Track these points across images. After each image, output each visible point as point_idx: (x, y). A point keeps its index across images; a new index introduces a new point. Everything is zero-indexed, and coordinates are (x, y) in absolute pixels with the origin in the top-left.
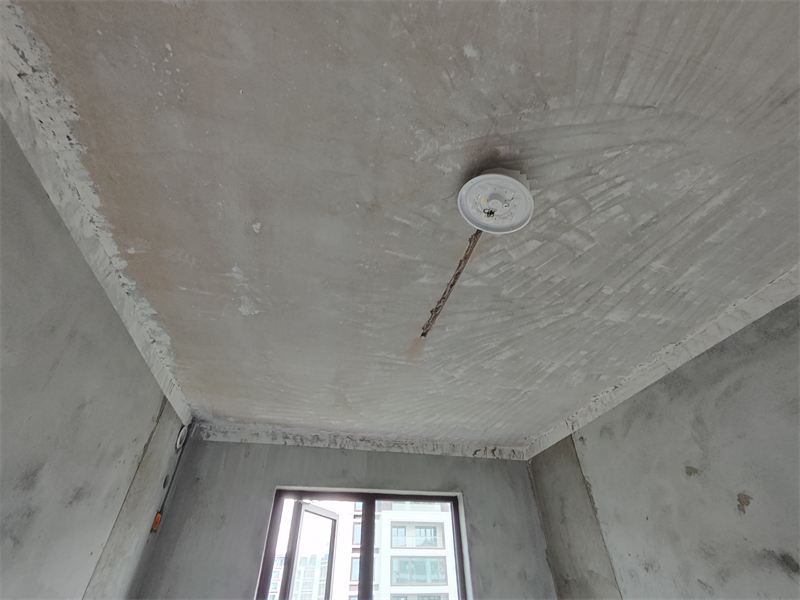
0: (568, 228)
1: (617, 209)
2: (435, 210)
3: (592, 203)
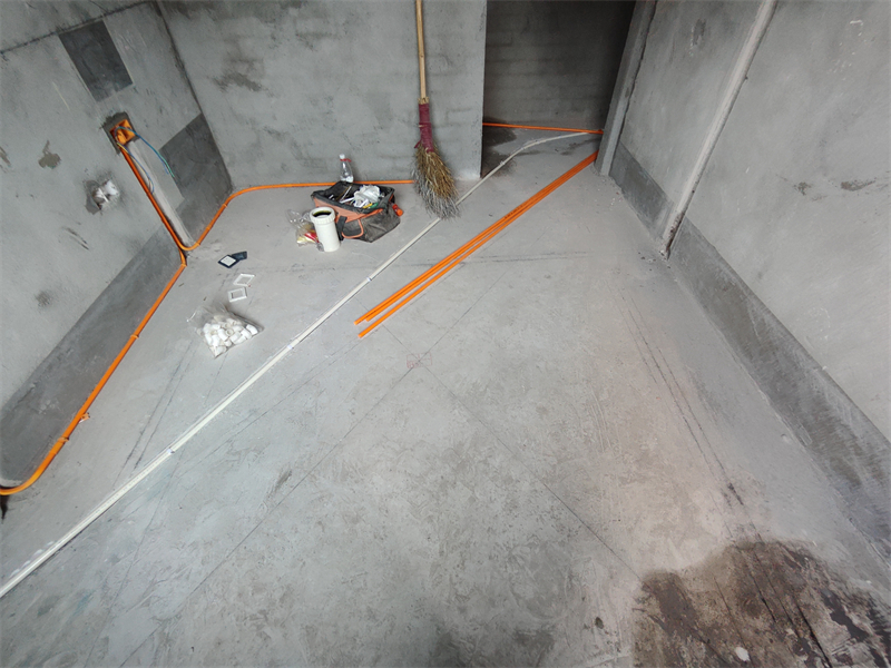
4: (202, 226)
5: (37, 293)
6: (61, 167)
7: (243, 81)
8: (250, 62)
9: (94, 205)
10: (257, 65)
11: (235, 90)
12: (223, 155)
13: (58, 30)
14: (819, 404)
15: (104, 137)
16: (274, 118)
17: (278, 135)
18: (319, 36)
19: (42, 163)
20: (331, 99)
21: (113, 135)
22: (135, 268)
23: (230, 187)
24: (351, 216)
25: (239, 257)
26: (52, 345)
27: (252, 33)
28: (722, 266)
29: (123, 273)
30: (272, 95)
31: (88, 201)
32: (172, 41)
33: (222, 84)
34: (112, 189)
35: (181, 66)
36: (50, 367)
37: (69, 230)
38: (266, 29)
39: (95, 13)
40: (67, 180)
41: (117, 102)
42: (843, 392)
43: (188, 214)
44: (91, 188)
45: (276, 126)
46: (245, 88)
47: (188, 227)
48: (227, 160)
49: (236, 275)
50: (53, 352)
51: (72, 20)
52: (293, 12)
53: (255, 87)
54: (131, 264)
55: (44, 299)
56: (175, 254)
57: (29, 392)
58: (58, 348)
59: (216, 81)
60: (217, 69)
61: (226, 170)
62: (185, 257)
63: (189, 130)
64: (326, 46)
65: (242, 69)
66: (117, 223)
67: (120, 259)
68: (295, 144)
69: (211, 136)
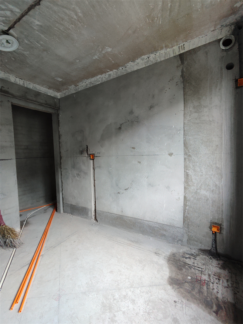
2: (26, 42)
14: (150, 227)
28: (113, 215)
42: (150, 221)
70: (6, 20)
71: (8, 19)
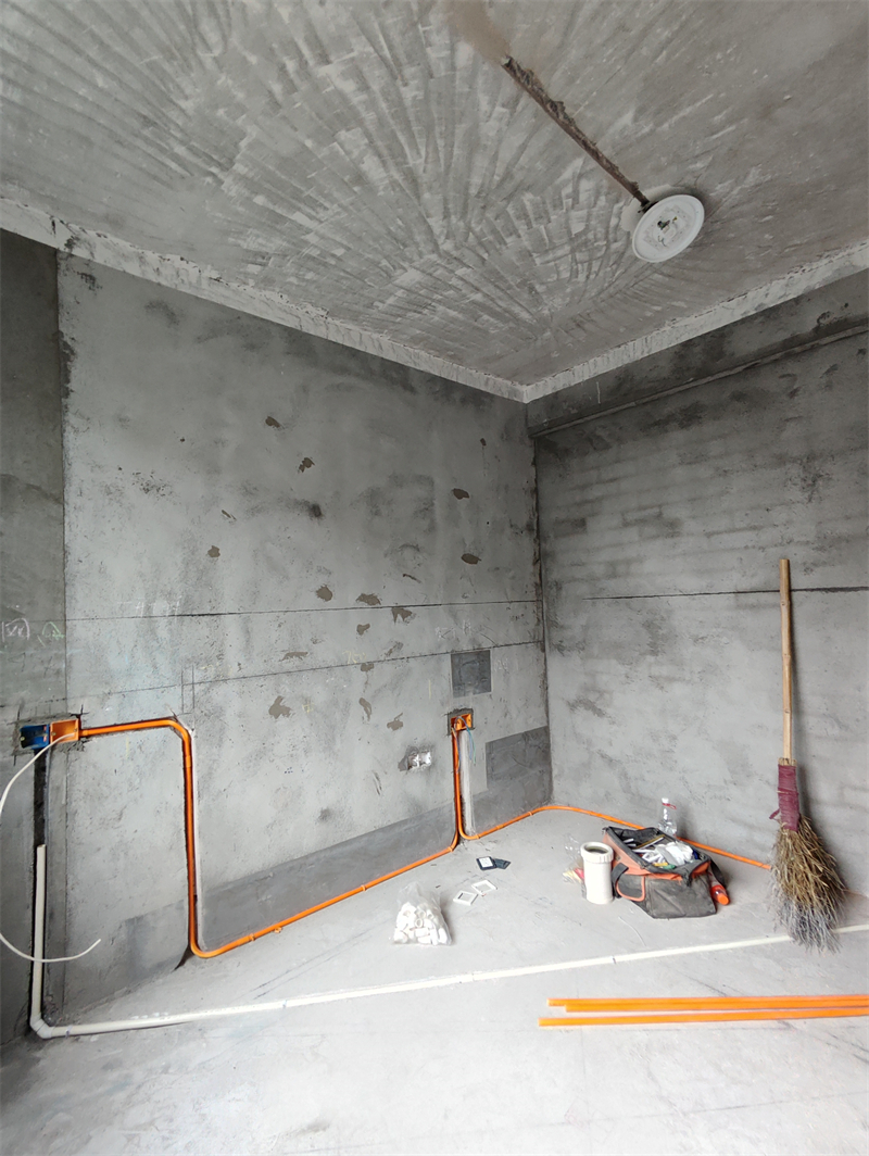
0: (573, 251)
1: (566, 275)
3: (586, 265)
4: (493, 822)
5: (325, 808)
6: (400, 733)
7: (591, 706)
8: (601, 693)
9: (406, 765)
10: (607, 696)
11: (582, 712)
12: (553, 766)
13: (453, 651)
15: (445, 721)
16: (611, 745)
17: (611, 762)
18: (671, 680)
19: (389, 725)
20: (674, 738)
21: (453, 722)
22: (406, 827)
23: (546, 798)
24: (635, 868)
25: (498, 864)
26: (306, 851)
27: (609, 672)
29: (395, 825)
30: (614, 723)
31: (403, 760)
32: (546, 670)
33: (573, 706)
34: (428, 759)
35: (545, 687)
36: (292, 869)
37: (376, 774)
38: (623, 669)
39: (486, 645)
40: (400, 739)
41: (469, 700)
43: (482, 804)
44: (413, 751)
45: (610, 752)
46: (590, 712)
47: (477, 816)
48: (555, 772)
49: (482, 879)
50: (301, 858)
51: (466, 646)
52: (650, 659)
53: (600, 713)
54: (404, 822)
55: (325, 815)
56: (449, 833)
57: (266, 878)
58: (307, 857)
59: (569, 703)
60: (572, 694)
61: (551, 781)
62: (458, 843)
63: (526, 736)
64: (678, 690)
65: (592, 697)
66: (415, 784)
67: (398, 813)
68: (625, 775)
69: (548, 746)
70: (607, 194)
71: (604, 190)
